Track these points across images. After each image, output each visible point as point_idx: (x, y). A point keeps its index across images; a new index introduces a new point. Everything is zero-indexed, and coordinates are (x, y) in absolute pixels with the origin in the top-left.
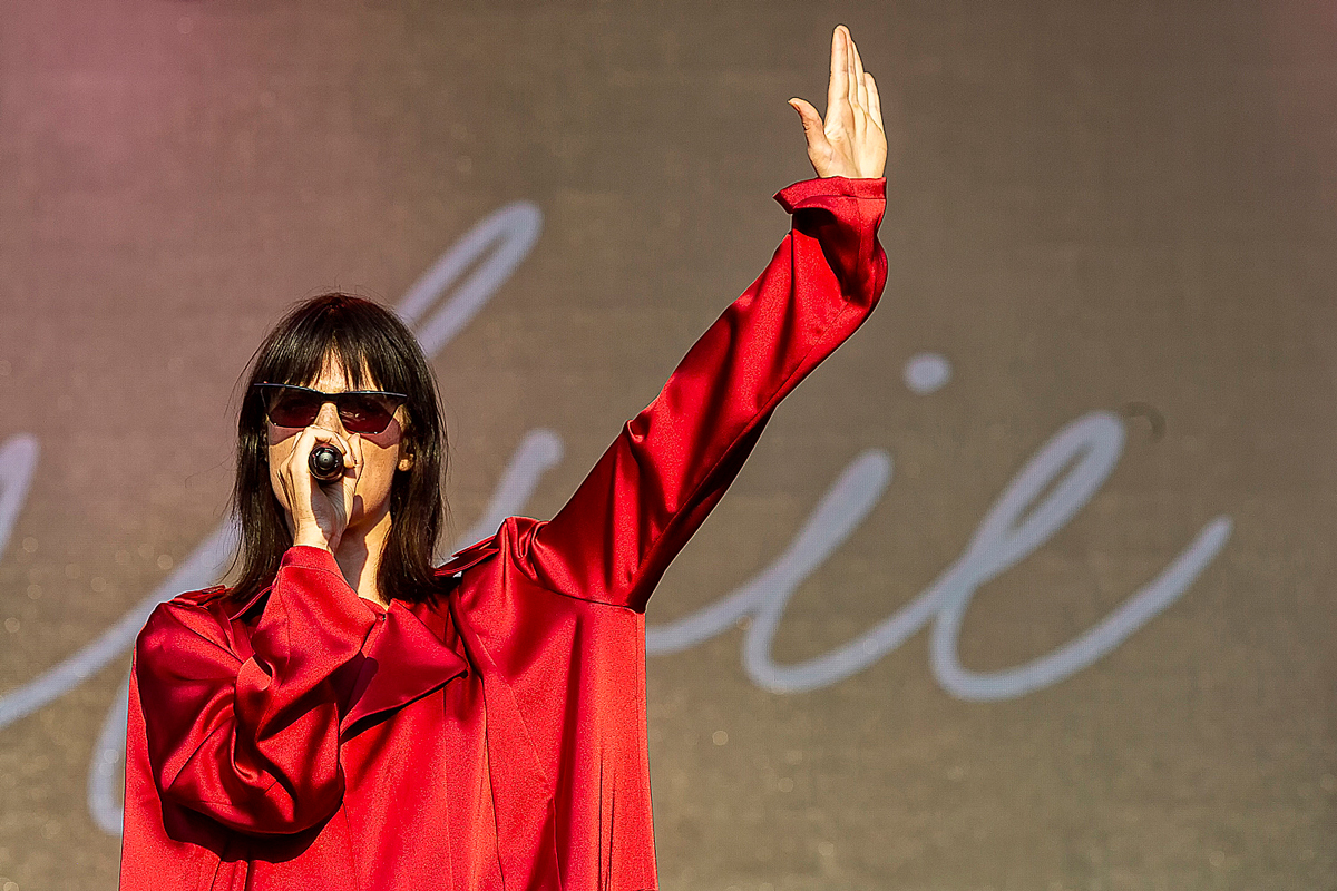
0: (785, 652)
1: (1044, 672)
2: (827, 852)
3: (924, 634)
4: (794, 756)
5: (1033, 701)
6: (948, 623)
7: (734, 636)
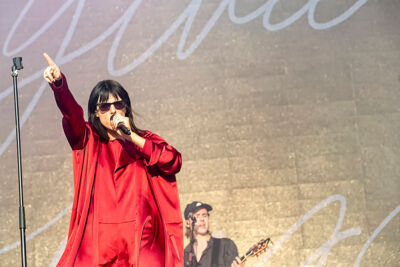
0: (272, 21)
1: (336, 22)
2: (286, 69)
3: (306, 14)
4: (276, 46)
5: (333, 29)
6: (312, 12)
7: (260, 18)
